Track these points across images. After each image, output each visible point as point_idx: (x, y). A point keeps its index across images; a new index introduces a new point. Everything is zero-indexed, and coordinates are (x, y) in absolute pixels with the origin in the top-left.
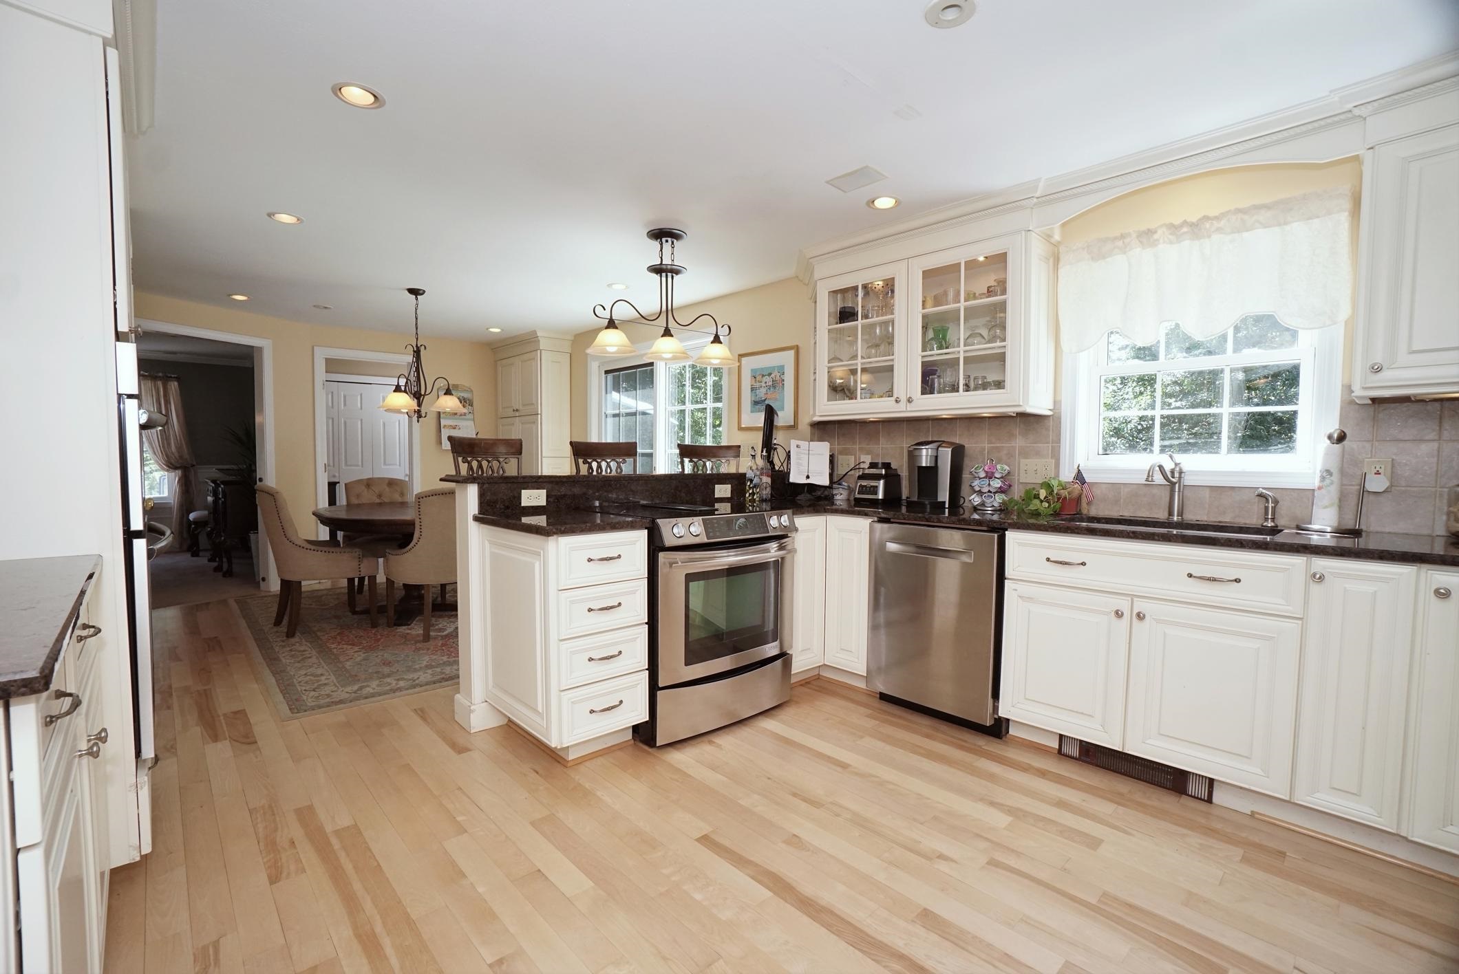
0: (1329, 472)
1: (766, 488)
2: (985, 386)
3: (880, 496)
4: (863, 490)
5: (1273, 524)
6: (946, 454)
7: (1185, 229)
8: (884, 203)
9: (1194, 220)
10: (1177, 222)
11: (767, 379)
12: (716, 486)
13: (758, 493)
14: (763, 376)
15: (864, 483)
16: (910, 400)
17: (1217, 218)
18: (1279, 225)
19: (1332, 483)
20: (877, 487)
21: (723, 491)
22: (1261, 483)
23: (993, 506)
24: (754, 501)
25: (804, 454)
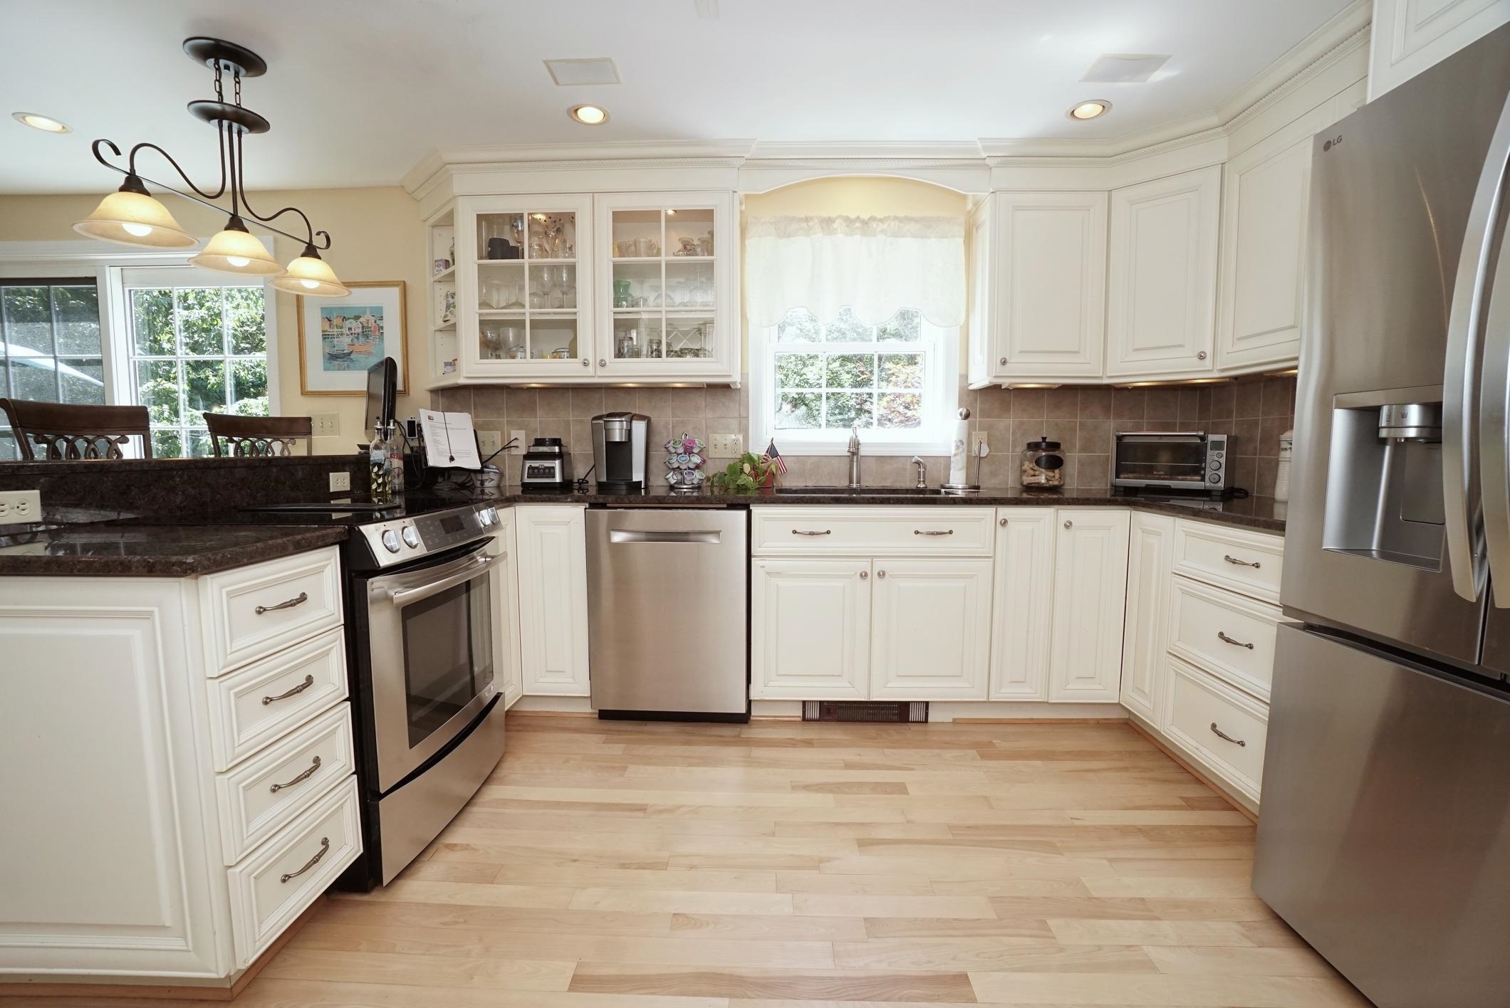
0: (961, 442)
1: (398, 475)
2: (681, 353)
3: (558, 479)
4: (533, 472)
5: (924, 486)
6: (639, 428)
7: (858, 225)
8: (590, 115)
9: (865, 216)
10: (853, 216)
11: (353, 324)
12: (331, 474)
13: (389, 482)
14: (344, 319)
15: (536, 464)
16: (603, 364)
17: (881, 220)
18: (923, 238)
19: (963, 451)
20: (553, 468)
21: (339, 481)
22: (917, 453)
23: (693, 484)
24: (384, 493)
25: (441, 428)
